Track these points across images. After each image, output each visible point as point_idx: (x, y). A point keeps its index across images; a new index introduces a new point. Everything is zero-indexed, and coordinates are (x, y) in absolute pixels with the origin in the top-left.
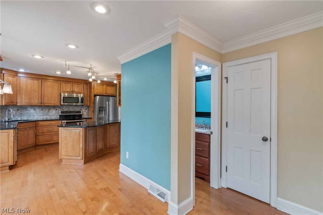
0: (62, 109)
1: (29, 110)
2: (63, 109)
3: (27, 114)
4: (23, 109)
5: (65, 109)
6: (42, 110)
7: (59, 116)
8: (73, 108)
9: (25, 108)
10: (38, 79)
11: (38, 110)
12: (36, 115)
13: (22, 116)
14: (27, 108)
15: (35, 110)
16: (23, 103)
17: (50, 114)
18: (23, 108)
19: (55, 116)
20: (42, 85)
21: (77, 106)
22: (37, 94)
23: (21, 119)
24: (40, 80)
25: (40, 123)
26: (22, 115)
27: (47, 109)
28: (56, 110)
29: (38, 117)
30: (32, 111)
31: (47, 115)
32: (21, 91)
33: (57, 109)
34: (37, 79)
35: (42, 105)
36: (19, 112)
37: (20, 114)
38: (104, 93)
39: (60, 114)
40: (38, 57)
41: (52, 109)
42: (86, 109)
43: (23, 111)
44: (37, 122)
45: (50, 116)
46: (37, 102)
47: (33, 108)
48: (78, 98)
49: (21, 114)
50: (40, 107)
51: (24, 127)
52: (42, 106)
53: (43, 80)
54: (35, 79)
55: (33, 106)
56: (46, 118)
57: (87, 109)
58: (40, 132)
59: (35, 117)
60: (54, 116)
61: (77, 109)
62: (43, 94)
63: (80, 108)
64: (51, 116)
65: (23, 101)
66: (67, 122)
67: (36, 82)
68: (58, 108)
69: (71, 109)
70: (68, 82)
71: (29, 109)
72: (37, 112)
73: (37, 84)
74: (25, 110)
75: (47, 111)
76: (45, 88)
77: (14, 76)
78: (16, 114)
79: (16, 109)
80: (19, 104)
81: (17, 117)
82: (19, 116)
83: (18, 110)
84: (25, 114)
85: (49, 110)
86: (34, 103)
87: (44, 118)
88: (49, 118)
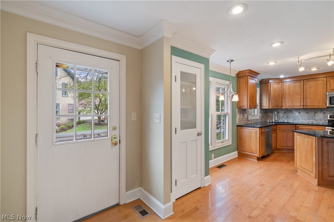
3: (293, 117)
6: (307, 113)
7: (327, 121)
10: (300, 81)
11: (303, 113)
12: (301, 118)
13: (288, 118)
14: (293, 111)
15: (299, 113)
17: (317, 118)
18: (289, 111)
19: (322, 121)
20: (304, 86)
22: (299, 96)
23: (287, 121)
24: (302, 81)
25: (300, 127)
27: (312, 112)
29: (303, 120)
30: (297, 114)
31: (313, 119)
32: (285, 95)
34: (299, 81)
36: (286, 115)
39: (329, 119)
40: (272, 64)
41: (319, 112)
44: (296, 125)
47: (298, 111)
49: (287, 117)
50: (305, 110)
51: (283, 129)
52: (306, 109)
53: (305, 81)
54: (297, 81)
55: (298, 110)
56: (312, 122)
59: (300, 120)
62: (305, 96)
64: (318, 121)
65: (287, 105)
67: (298, 84)
68: (327, 111)
71: (294, 112)
72: (302, 115)
73: (299, 87)
74: (290, 113)
76: (308, 89)
77: (279, 83)
78: (283, 117)
79: (283, 112)
80: (283, 108)
81: (284, 120)
82: (286, 118)
83: (285, 113)
84: (291, 116)
85: (315, 113)
86: (296, 106)
87: (310, 122)
88: (315, 122)
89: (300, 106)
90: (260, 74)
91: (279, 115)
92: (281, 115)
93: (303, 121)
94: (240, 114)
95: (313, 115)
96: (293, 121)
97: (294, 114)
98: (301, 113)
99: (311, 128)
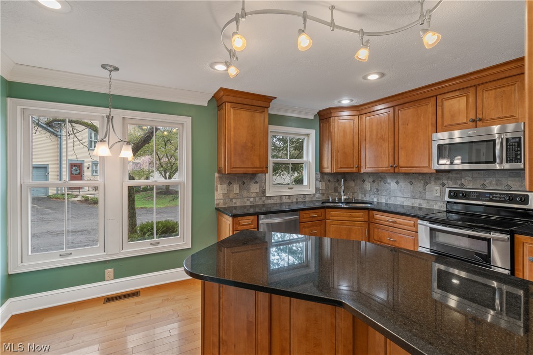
0: (459, 182)
1: (388, 183)
2: (462, 184)
3: (386, 191)
6: (411, 183)
9: (382, 178)
11: (403, 184)
12: (399, 194)
13: (378, 194)
14: (386, 178)
15: (397, 183)
17: (428, 196)
18: (381, 177)
19: (439, 204)
20: (395, 121)
26: (379, 192)
28: (443, 185)
29: (402, 199)
30: (392, 185)
31: (421, 198)
33: (445, 182)
35: (396, 170)
36: (375, 185)
37: (376, 190)
39: (447, 199)
41: (433, 183)
43: (380, 183)
45: (428, 201)
48: (494, 141)
49: (378, 190)
53: (397, 108)
56: (420, 204)
59: (398, 198)
60: (436, 201)
62: (396, 143)
64: (431, 203)
65: (367, 164)
68: (449, 179)
71: (389, 181)
72: (402, 187)
73: (387, 122)
75: (420, 187)
77: (352, 117)
78: (371, 190)
79: (371, 180)
80: (364, 171)
81: (372, 196)
82: (375, 193)
83: (374, 181)
84: (384, 190)
85: (426, 183)
86: (382, 168)
87: (415, 205)
88: (425, 205)
90: (276, 98)
91: (364, 185)
92: (368, 186)
93: (403, 202)
94: (230, 183)
95: (421, 189)
96: (386, 200)
97: (388, 185)
98: (400, 184)
99: (394, 220)
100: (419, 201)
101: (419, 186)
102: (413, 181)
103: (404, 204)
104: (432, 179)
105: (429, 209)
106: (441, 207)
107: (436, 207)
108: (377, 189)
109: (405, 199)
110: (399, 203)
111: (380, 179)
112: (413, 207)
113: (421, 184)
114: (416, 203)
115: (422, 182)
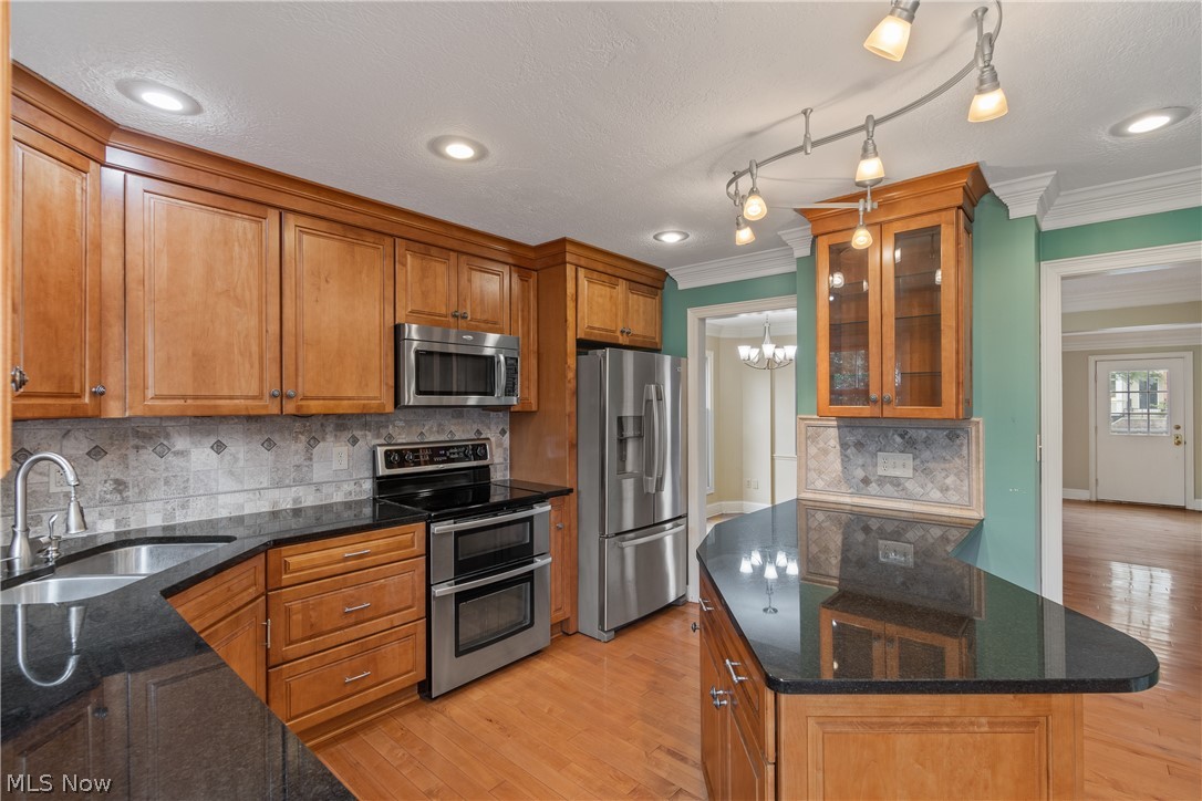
0: (384, 432)
1: (176, 453)
2: (390, 436)
3: (167, 482)
4: (137, 448)
5: (404, 437)
6: (269, 444)
7: (368, 485)
8: (441, 430)
10: (259, 210)
11: (241, 449)
12: (225, 483)
13: (125, 501)
14: (167, 436)
15: (219, 447)
16: (150, 393)
17: (319, 472)
18: (137, 434)
19: (346, 487)
20: (286, 258)
21: (461, 415)
22: (254, 322)
23: (118, 522)
24: (273, 216)
25: (292, 561)
26: (131, 493)
27: (296, 439)
28: (354, 441)
29: (240, 498)
30: (198, 457)
31: (300, 482)
33: (358, 433)
34: (249, 208)
35: (287, 407)
36: (106, 468)
37: (109, 486)
38: (618, 334)
39: (382, 471)
41: (330, 438)
42: (503, 432)
43: (133, 463)
44: (271, 554)
45: (318, 487)
46: (254, 391)
47: (209, 433)
48: (492, 357)
49: (120, 485)
50: (254, 426)
52: (269, 420)
53: (292, 219)
54: (239, 205)
55: (208, 421)
56: (296, 501)
57: (507, 427)
58: (296, 633)
59: (222, 499)
60: (338, 483)
61: (461, 432)
62: (288, 326)
63: (475, 427)
64: (325, 489)
65: (150, 382)
66: (458, 534)
67: (241, 226)
68: (366, 426)
69: (433, 433)
70: (434, 251)
71: (180, 443)
72: (236, 460)
73: (254, 250)
74: (148, 454)
75: (297, 452)
77: (78, 161)
80: (114, 410)
81: (89, 515)
82: (102, 501)
83: (96, 453)
84: (154, 481)
85: (313, 442)
86: (231, 398)
87: (283, 507)
88: (310, 499)
89: (260, 397)
93: (242, 507)
95: (299, 459)
97: (176, 461)
98: (231, 449)
100: (294, 492)
101: (293, 450)
102: (276, 438)
103: (247, 512)
104: (329, 429)
105: (321, 507)
106: (350, 493)
107: (338, 497)
108: (118, 482)
109: (251, 495)
110: (224, 513)
111: (136, 442)
112: (275, 514)
113: (301, 445)
114: (285, 500)
115: (303, 438)
